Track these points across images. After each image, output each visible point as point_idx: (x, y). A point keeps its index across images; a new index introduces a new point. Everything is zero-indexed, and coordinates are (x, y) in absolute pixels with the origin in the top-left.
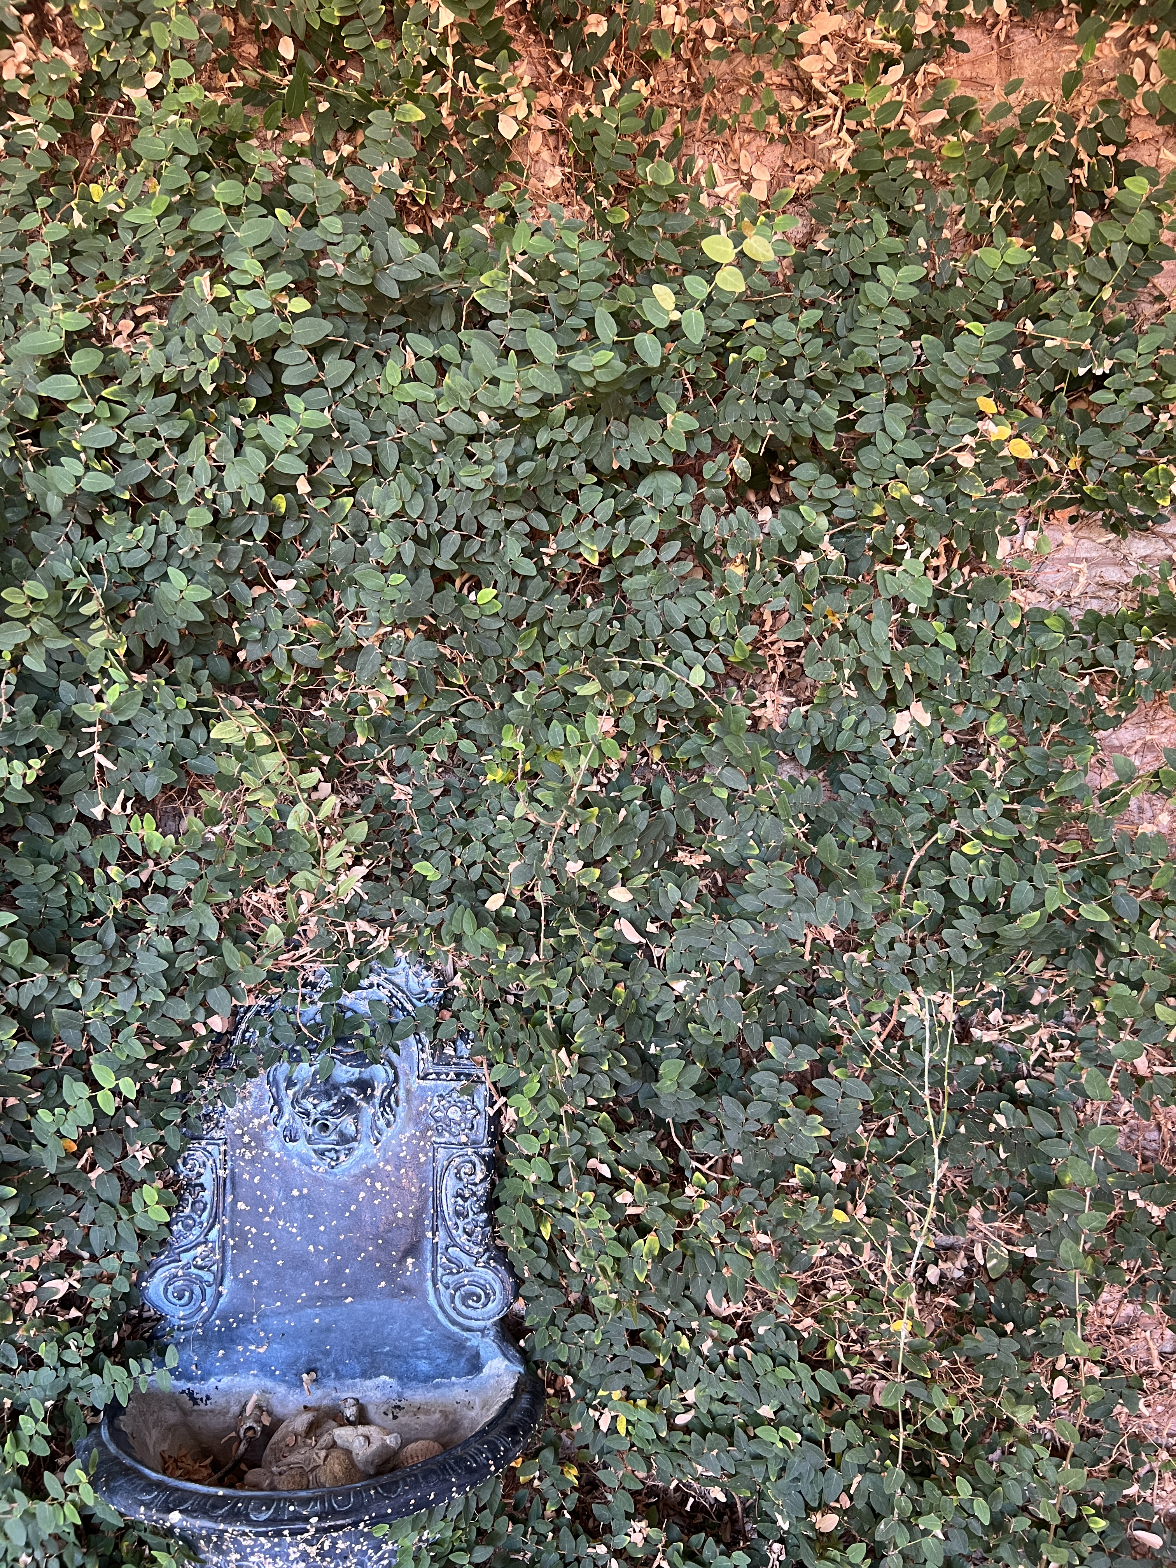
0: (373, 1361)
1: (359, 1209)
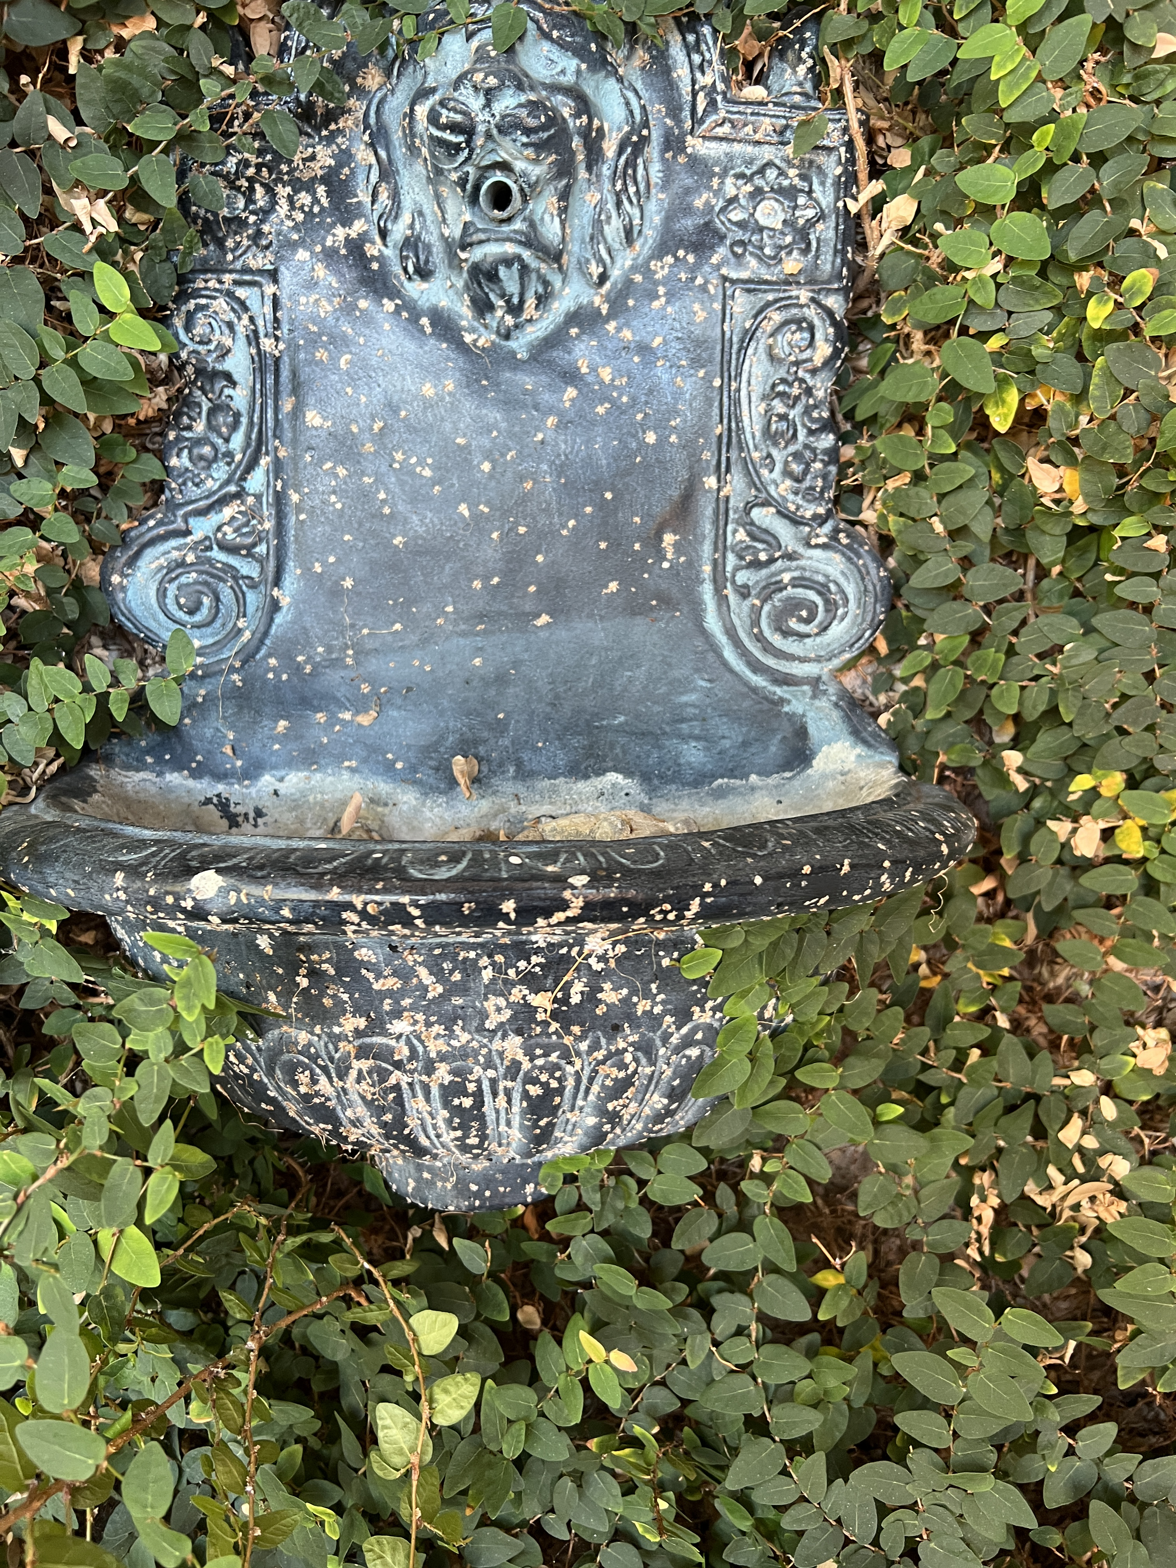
0: (591, 747)
1: (564, 425)
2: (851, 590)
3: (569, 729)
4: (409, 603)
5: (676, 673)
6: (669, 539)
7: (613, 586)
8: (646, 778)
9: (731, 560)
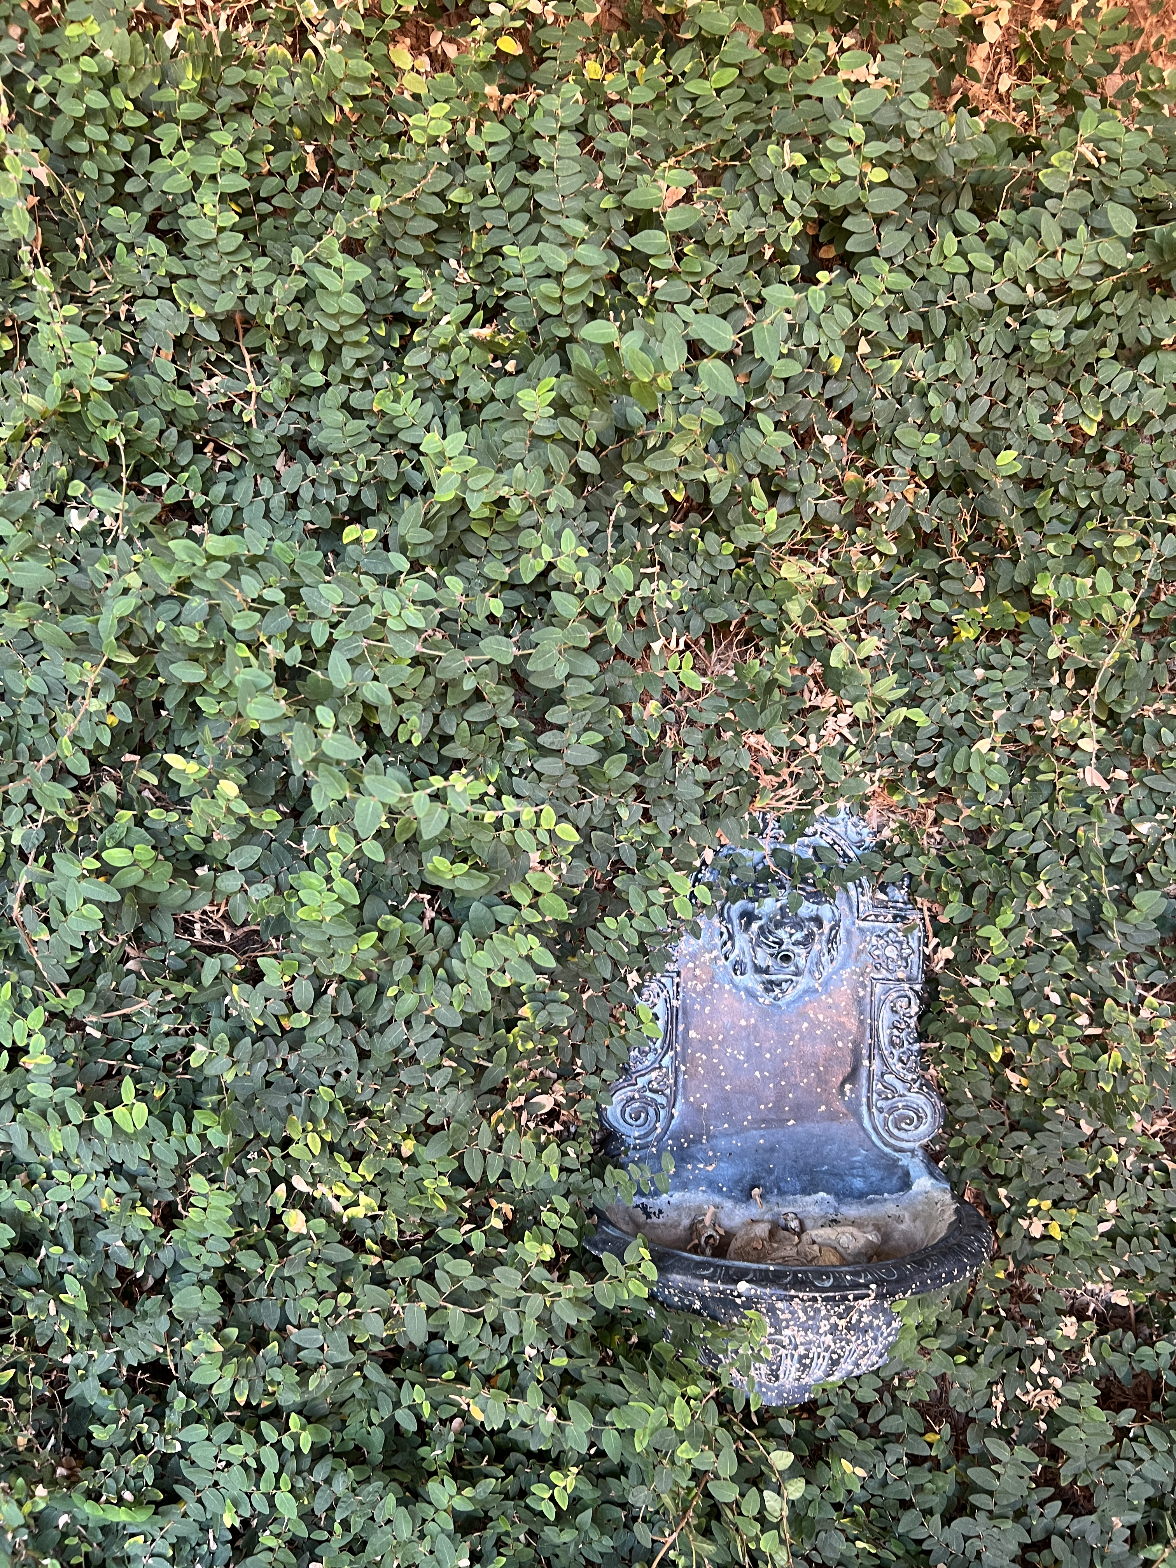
0: (813, 1179)
1: (802, 1038)
2: (928, 1111)
3: (803, 1172)
4: (731, 1115)
5: (851, 1147)
6: (848, 1087)
7: (823, 1108)
8: (837, 1195)
9: (875, 1096)
